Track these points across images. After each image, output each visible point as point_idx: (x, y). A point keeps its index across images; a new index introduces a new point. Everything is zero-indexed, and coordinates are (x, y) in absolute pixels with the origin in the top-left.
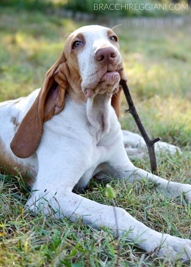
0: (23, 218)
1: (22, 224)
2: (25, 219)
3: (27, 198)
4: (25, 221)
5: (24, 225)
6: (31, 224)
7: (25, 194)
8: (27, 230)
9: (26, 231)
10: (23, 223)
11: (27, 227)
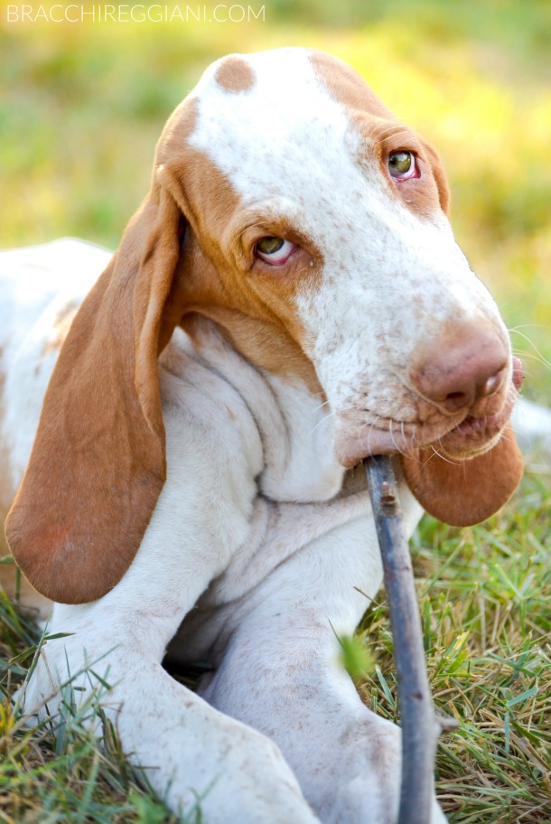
0: (11, 755)
1: (6, 778)
2: (18, 758)
3: (26, 664)
4: (17, 766)
5: (14, 782)
6: (41, 778)
7: (19, 650)
8: (28, 802)
9: (24, 809)
10: (12, 774)
11: (27, 792)
